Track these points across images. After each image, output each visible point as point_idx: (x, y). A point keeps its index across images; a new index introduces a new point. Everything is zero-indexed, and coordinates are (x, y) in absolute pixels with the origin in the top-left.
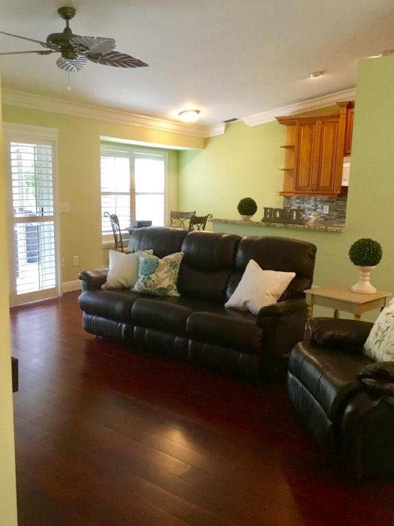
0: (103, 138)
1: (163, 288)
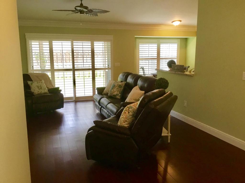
0: (136, 36)
1: (114, 95)
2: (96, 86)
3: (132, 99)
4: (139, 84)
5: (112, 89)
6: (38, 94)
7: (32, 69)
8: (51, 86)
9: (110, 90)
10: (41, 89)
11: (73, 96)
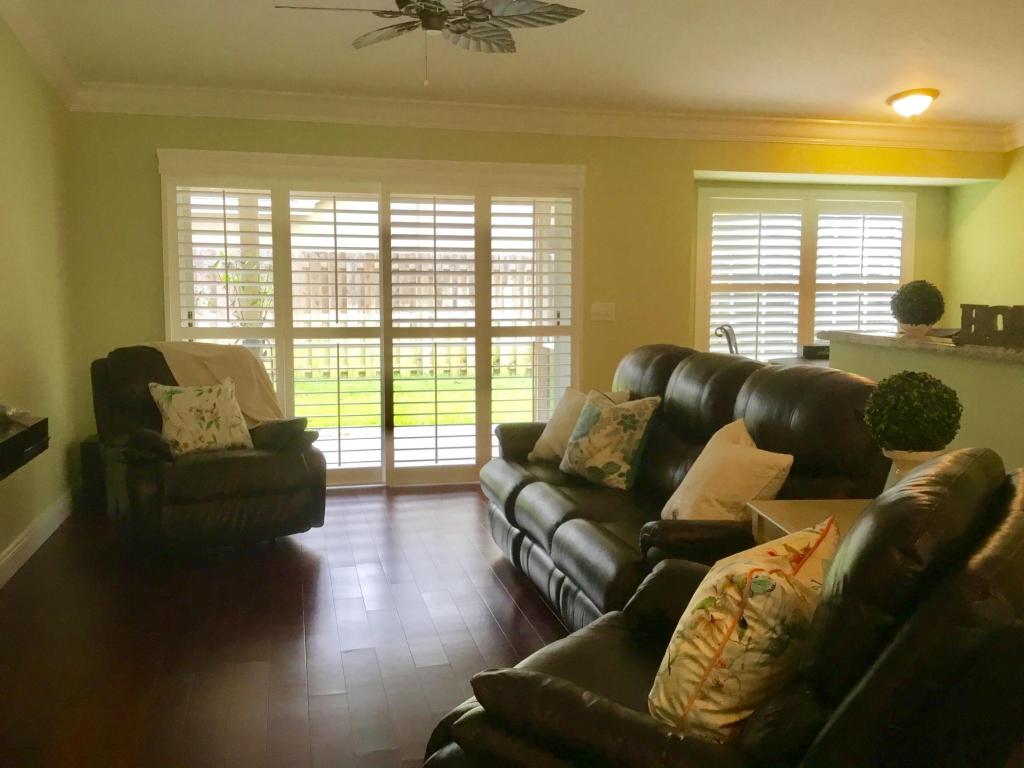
0: (699, 174)
1: (596, 468)
2: (493, 415)
3: (715, 503)
4: (744, 411)
5: (583, 435)
6: (198, 451)
7: (185, 324)
8: (269, 409)
9: (571, 440)
10: (214, 425)
11: (379, 464)
